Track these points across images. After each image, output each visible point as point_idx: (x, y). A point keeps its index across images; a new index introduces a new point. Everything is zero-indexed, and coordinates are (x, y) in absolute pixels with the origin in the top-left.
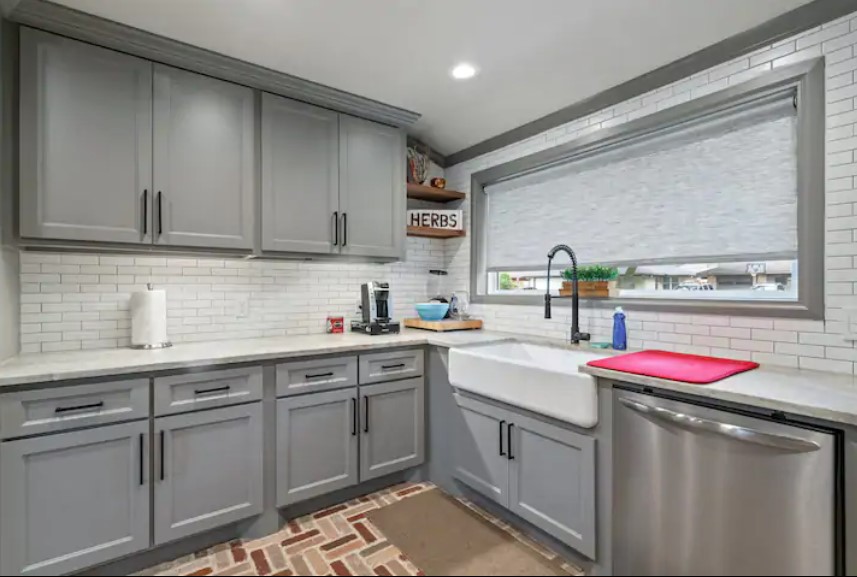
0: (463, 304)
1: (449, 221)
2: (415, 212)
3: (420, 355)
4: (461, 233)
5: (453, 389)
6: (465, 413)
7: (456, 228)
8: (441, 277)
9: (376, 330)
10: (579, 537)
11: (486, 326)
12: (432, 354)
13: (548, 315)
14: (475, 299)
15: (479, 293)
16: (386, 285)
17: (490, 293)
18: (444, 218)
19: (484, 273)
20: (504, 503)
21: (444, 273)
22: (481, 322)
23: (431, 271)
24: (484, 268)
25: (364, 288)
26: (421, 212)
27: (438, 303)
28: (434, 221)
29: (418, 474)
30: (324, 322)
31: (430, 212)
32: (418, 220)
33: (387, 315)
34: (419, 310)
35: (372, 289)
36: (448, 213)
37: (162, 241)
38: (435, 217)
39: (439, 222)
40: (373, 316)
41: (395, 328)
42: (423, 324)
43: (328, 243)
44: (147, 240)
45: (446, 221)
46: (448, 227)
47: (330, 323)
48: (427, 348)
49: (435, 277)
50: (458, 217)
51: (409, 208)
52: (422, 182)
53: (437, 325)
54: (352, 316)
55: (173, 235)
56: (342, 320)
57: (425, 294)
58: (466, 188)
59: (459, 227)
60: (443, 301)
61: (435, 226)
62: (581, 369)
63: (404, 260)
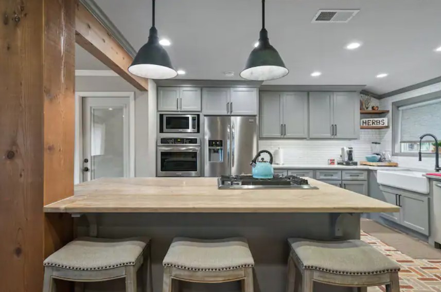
0: (388, 156)
1: (381, 122)
2: (364, 120)
3: (366, 173)
4: (387, 127)
5: (379, 185)
6: (383, 192)
7: (384, 125)
8: (378, 145)
9: (348, 164)
10: (423, 229)
11: (399, 165)
12: (371, 173)
13: (420, 160)
14: (394, 154)
15: (396, 152)
16: (352, 148)
17: (402, 151)
18: (378, 122)
19: (399, 143)
20: (398, 222)
21: (379, 143)
22: (397, 164)
23: (373, 143)
24: (399, 141)
25: (343, 149)
26: (367, 120)
27: (376, 155)
28: (373, 123)
29: (365, 215)
30: (327, 161)
31: (371, 119)
32: (366, 123)
33: (352, 159)
34: (367, 158)
35: (346, 149)
36: (381, 119)
37: (285, 137)
38: (374, 121)
39: (376, 123)
40: (346, 159)
41: (356, 164)
42: (368, 163)
43: (330, 135)
44: (282, 137)
45: (379, 123)
46: (381, 125)
47: (329, 161)
48: (369, 171)
49: (374, 145)
50: (385, 121)
51: (361, 118)
52: (367, 108)
53: (374, 164)
54: (337, 159)
55: (288, 135)
56: (334, 160)
57: (370, 152)
58: (390, 108)
59: (386, 124)
60: (377, 154)
61: (374, 125)
62: (423, 175)
63: (359, 139)
